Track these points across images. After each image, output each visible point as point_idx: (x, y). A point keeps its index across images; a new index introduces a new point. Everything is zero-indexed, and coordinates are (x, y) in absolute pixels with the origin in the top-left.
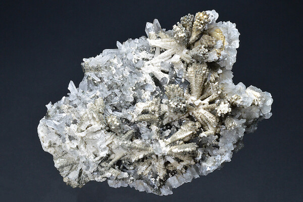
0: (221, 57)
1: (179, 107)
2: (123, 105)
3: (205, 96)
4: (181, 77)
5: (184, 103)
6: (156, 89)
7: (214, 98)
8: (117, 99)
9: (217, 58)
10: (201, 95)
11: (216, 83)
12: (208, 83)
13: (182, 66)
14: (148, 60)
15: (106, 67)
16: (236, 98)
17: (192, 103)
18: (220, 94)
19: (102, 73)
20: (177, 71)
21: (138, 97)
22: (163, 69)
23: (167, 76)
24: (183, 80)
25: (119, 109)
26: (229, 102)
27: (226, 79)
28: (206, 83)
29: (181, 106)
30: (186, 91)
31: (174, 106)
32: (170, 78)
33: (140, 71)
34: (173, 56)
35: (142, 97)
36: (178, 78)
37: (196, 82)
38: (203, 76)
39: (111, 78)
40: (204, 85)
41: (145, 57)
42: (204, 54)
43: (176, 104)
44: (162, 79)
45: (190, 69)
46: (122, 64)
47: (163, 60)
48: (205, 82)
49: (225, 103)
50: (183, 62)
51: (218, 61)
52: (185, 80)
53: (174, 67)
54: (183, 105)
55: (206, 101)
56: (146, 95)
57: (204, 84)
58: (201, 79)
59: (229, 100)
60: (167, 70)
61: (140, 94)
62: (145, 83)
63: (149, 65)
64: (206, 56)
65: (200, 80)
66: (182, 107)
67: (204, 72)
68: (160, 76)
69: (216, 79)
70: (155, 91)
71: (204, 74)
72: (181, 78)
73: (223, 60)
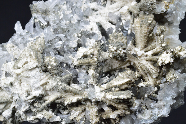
0: (169, 9)
1: (118, 52)
2: (66, 50)
3: (149, 47)
4: (127, 29)
5: (124, 49)
6: (102, 38)
7: (158, 51)
8: (60, 42)
9: (165, 10)
10: (146, 47)
11: (162, 36)
12: (153, 35)
13: (129, 17)
14: (96, 11)
15: (54, 12)
16: (180, 49)
17: (135, 53)
18: (164, 47)
19: (49, 17)
20: (124, 22)
21: (82, 44)
22: (111, 20)
23: (113, 27)
24: (129, 32)
25: (62, 53)
26: (172, 52)
27: (172, 34)
28: (151, 35)
29: (121, 51)
30: (131, 42)
31: (113, 50)
32: (117, 29)
33: (88, 19)
34: (121, 8)
35: (86, 44)
36: (125, 30)
37: (141, 33)
38: (149, 26)
39: (58, 22)
40: (148, 37)
41: (96, 8)
42: (152, 4)
43: (115, 48)
44: (109, 29)
45: (136, 20)
46: (71, 11)
47: (112, 11)
49: (167, 53)
50: (131, 13)
51: (165, 13)
52: (131, 32)
53: (122, 18)
55: (150, 53)
56: (91, 42)
57: (148, 35)
58: (146, 29)
59: (172, 50)
60: (115, 21)
61: (84, 41)
62: (91, 32)
63: (97, 14)
64: (153, 6)
66: (122, 52)
67: (150, 22)
68: (107, 26)
69: (162, 32)
70: (100, 41)
71: (150, 24)
72: (127, 31)
73: (171, 13)
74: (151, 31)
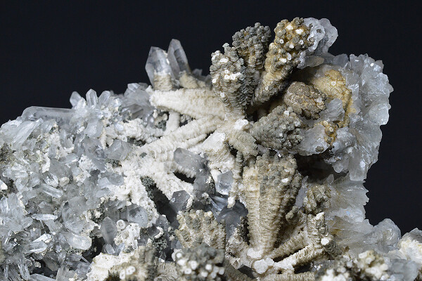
0: (335, 144)
1: (203, 274)
2: (62, 257)
3: (286, 246)
4: (225, 193)
5: (219, 265)
6: (158, 220)
7: (310, 255)
8: (45, 238)
9: (326, 147)
10: (276, 245)
11: (320, 216)
12: (295, 214)
13: (229, 163)
14: (143, 142)
15: (26, 153)
16: (370, 260)
17: (248, 264)
18: (327, 246)
19: (14, 169)
20: (215, 174)
21: (106, 238)
22: (180, 168)
23: (188, 188)
24: (231, 201)
25: (51, 267)
26: (348, 269)
27: (346, 205)
28: (289, 215)
29: (209, 273)
30: (236, 232)
31: (188, 271)
32: (197, 195)
33: (118, 170)
34: (208, 135)
35: (116, 239)
36: (220, 195)
37: (262, 209)
38: (283, 193)
39: (36, 181)
40: (283, 219)
41: (139, 135)
42: (289, 133)
43: (194, 265)
44: (176, 194)
45: (250, 172)
46: (73, 148)
47: (183, 145)
48: (288, 209)
49: (337, 274)
50: (234, 152)
51: (328, 153)
52: (237, 201)
53: (211, 166)
54: (217, 269)
55: (289, 263)
56: (129, 233)
57: (284, 215)
58: (277, 201)
59: (349, 265)
60: (191, 173)
61: (111, 232)
62: (129, 204)
63: (143, 155)
64: (294, 137)
65: (273, 203)
66: (213, 275)
67: (286, 181)
68: (171, 187)
69: (320, 204)
70: (154, 227)
71: (287, 187)
72: (226, 197)
73: (342, 152)
74: (291, 203)
